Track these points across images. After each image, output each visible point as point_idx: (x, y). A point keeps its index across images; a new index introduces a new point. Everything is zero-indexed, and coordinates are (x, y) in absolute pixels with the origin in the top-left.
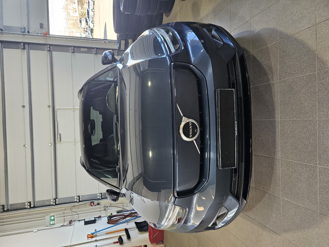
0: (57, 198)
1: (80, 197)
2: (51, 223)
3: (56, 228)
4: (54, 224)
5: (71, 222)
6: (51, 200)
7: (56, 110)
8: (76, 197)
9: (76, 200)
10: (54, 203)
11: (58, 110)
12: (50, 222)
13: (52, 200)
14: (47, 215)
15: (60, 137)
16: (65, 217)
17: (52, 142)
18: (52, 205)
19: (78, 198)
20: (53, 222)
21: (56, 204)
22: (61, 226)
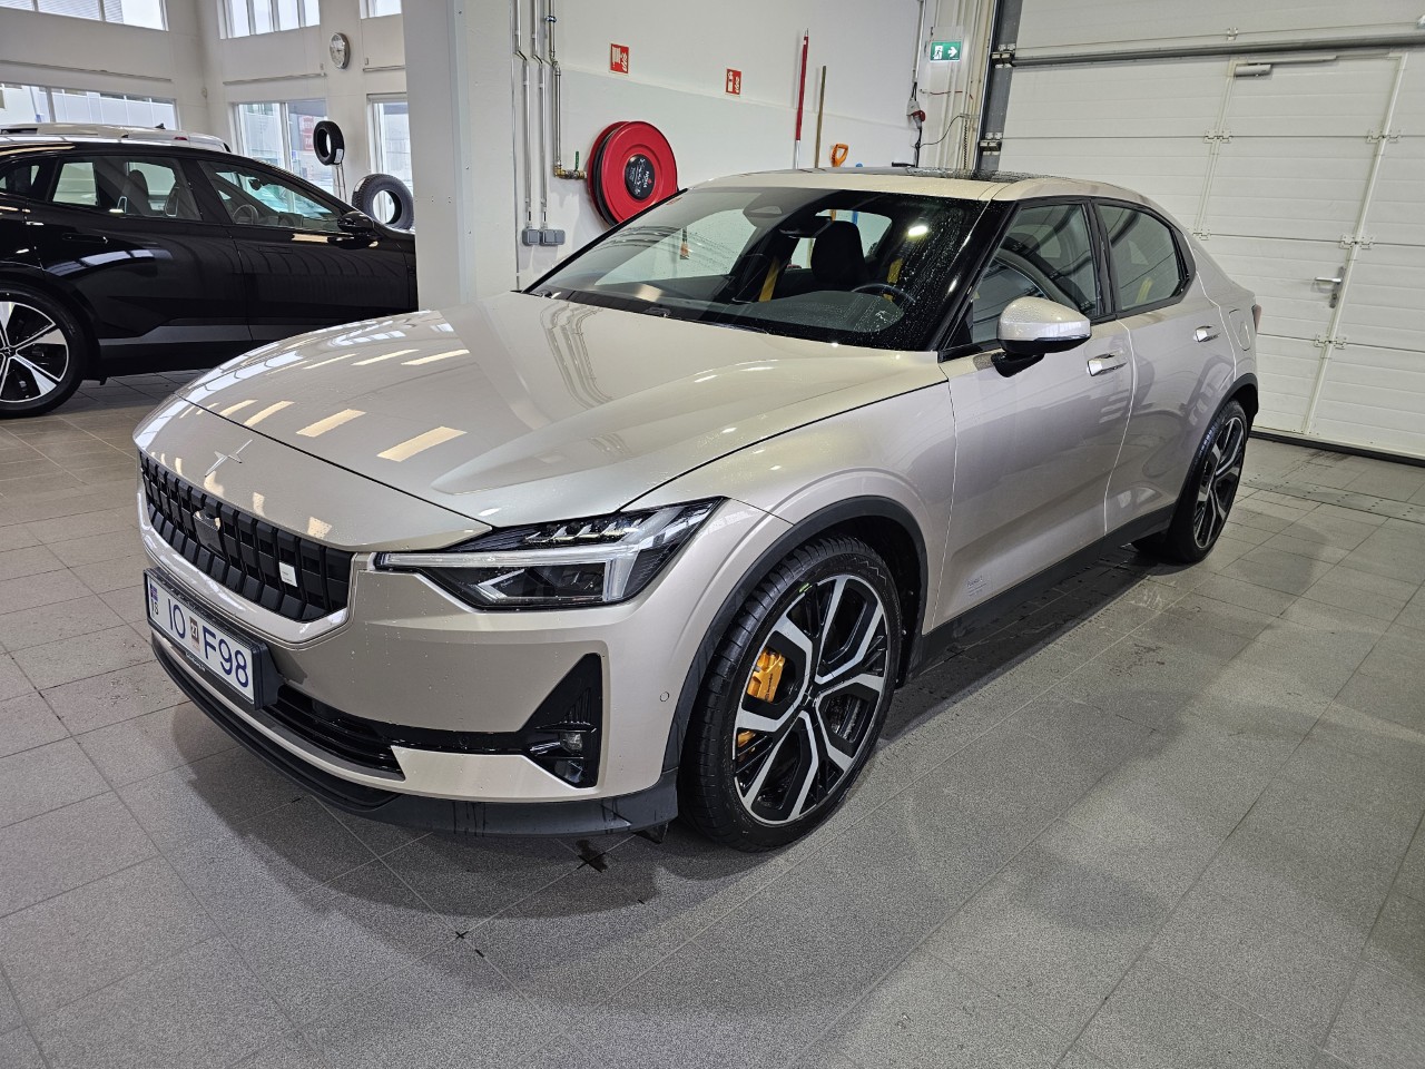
0: (1013, 65)
1: (996, 153)
2: (937, 48)
3: (915, 67)
4: (932, 59)
5: (920, 116)
6: (1015, 42)
7: (1394, 54)
8: (998, 136)
9: (990, 136)
10: (998, 57)
11: (1391, 64)
12: (942, 43)
13: (1011, 47)
14: (967, 31)
15: (1252, 75)
16: (946, 95)
17: (1242, 41)
18: (995, 48)
19: (992, 145)
20: (941, 53)
21: (993, 63)
22: (916, 84)
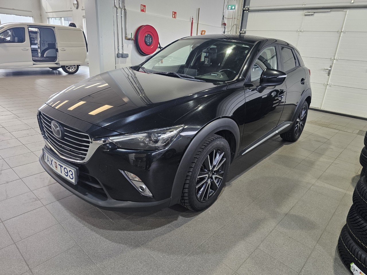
0: (249, 11)
1: (244, 34)
4: (228, 9)
6: (249, 5)
7: (345, 10)
8: (245, 30)
9: (243, 30)
10: (245, 9)
11: (344, 13)
12: (230, 5)
13: (248, 7)
14: (237, 2)
15: (309, 15)
16: (231, 19)
17: (307, 6)
18: (244, 7)
19: (243, 32)
20: (230, 8)
21: (244, 11)
22: (224, 16)
